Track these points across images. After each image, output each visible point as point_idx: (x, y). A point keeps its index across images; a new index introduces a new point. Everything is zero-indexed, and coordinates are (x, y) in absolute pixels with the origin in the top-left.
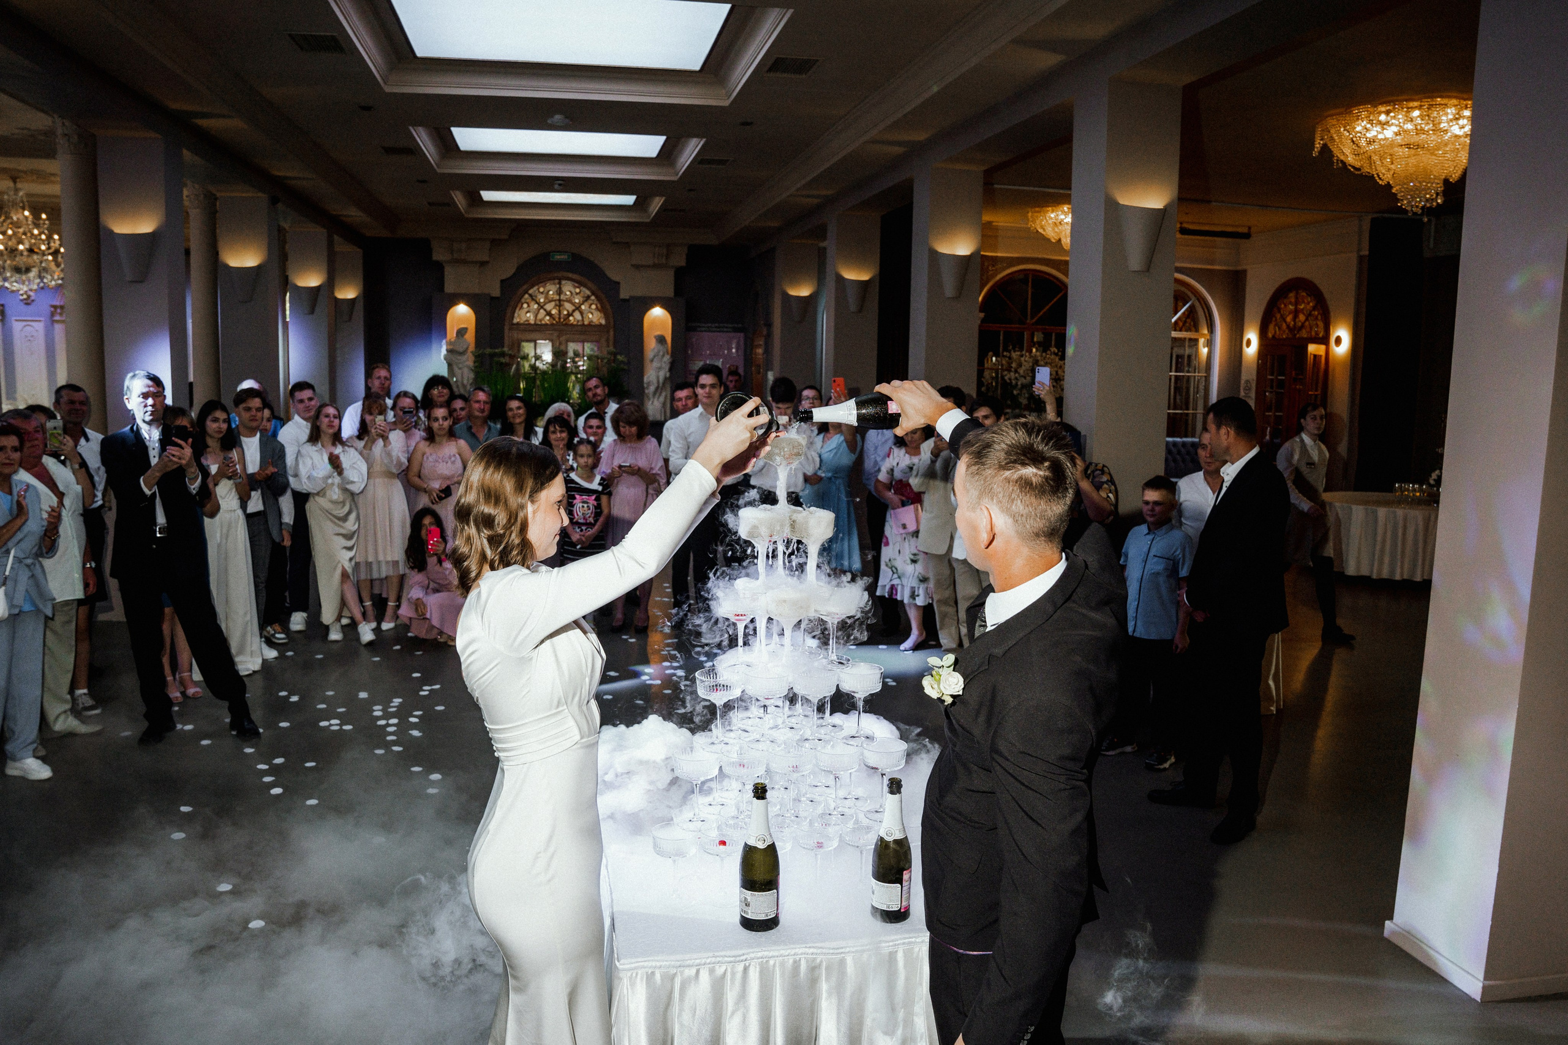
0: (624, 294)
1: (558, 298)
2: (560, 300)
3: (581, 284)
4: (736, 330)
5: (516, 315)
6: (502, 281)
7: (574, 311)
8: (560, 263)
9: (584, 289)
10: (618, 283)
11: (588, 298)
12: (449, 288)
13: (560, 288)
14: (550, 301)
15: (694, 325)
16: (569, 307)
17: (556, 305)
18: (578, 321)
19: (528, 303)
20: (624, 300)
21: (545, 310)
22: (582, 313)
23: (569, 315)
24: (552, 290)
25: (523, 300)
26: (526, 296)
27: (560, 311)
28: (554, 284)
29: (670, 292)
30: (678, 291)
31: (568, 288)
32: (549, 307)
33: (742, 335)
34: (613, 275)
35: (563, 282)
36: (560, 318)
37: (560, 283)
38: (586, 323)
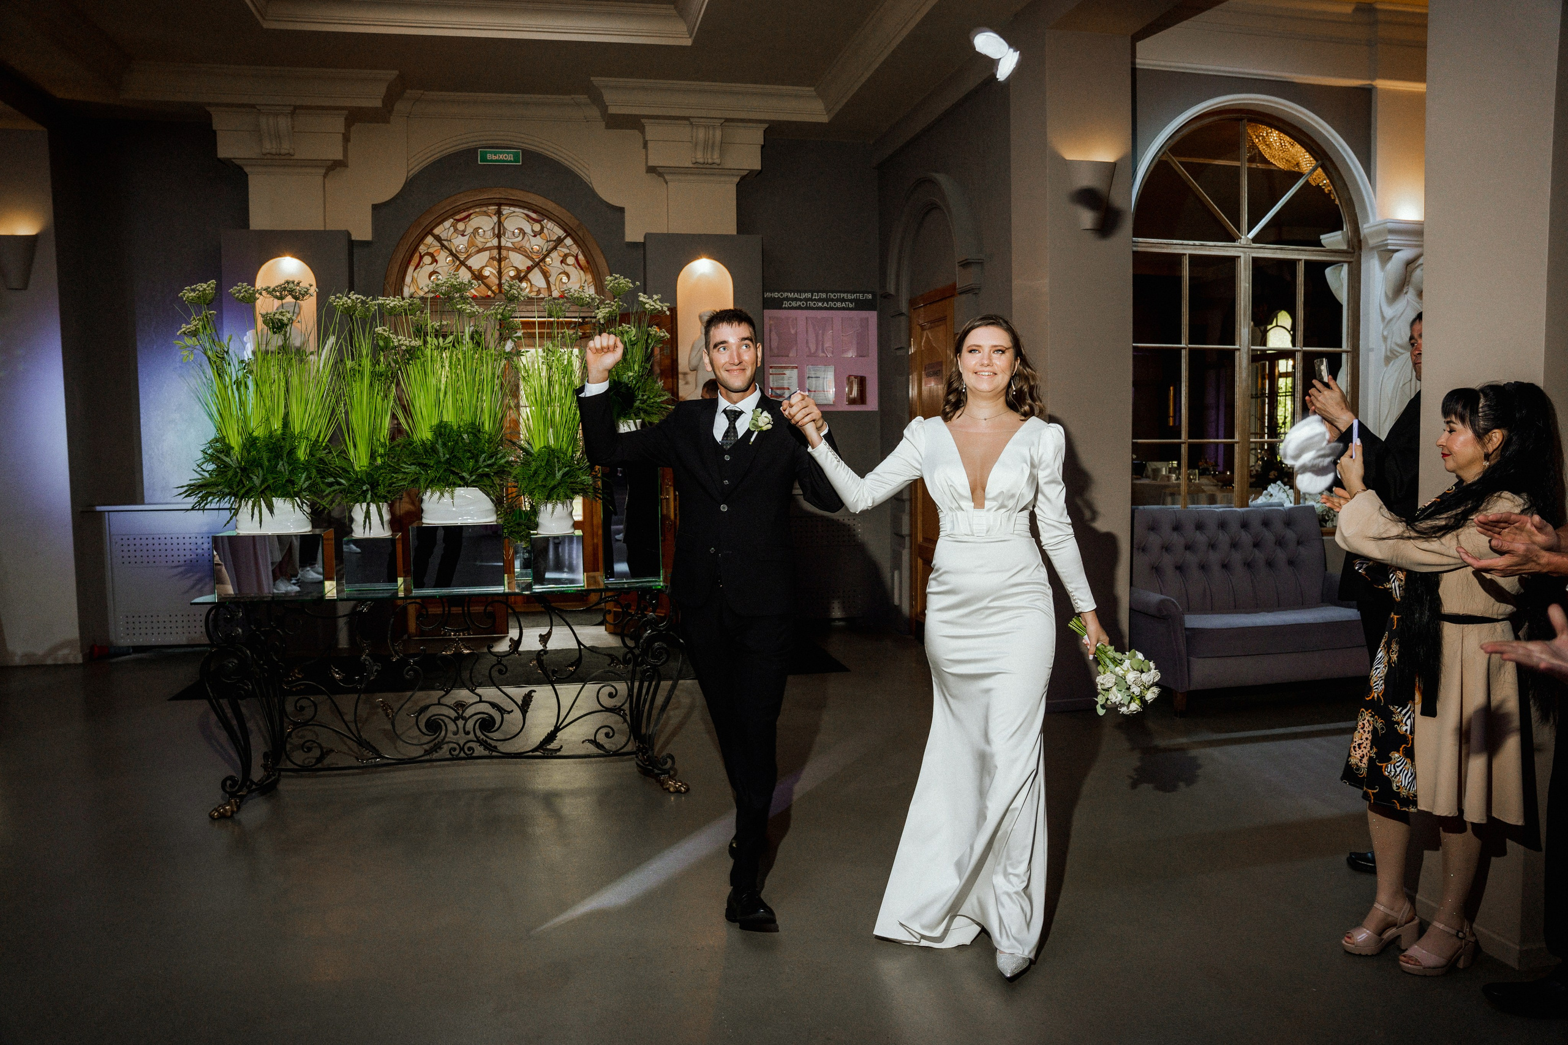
0: (633, 233)
1: (495, 242)
2: (499, 248)
3: (543, 214)
4: (860, 305)
5: (408, 279)
6: (375, 207)
7: (529, 269)
8: (500, 169)
9: (550, 225)
10: (621, 210)
11: (560, 241)
12: (260, 219)
13: (500, 223)
14: (479, 251)
15: (776, 295)
16: (519, 261)
17: (492, 258)
18: (539, 292)
19: (432, 255)
20: (634, 245)
21: (469, 268)
22: (546, 275)
23: (521, 277)
24: (484, 223)
25: (422, 249)
26: (429, 239)
27: (500, 273)
28: (486, 214)
29: (730, 227)
30: (743, 225)
31: (516, 221)
32: (476, 262)
33: (872, 316)
34: (608, 193)
35: (506, 210)
36: (500, 285)
37: (499, 213)
38: (556, 294)
